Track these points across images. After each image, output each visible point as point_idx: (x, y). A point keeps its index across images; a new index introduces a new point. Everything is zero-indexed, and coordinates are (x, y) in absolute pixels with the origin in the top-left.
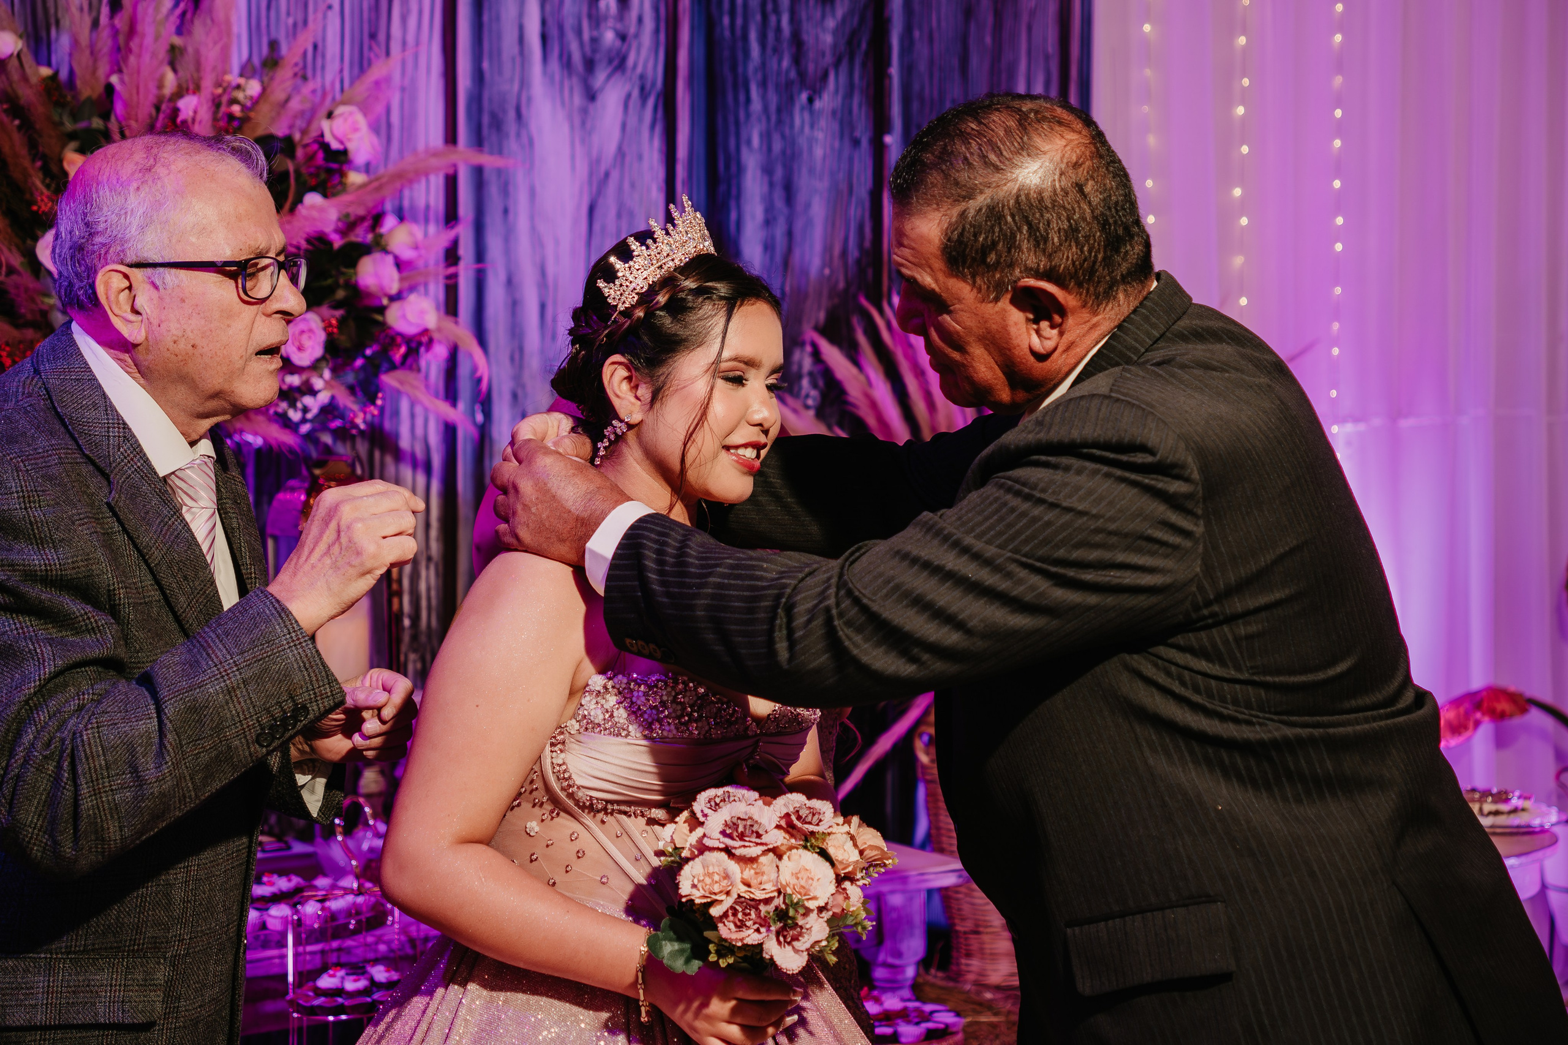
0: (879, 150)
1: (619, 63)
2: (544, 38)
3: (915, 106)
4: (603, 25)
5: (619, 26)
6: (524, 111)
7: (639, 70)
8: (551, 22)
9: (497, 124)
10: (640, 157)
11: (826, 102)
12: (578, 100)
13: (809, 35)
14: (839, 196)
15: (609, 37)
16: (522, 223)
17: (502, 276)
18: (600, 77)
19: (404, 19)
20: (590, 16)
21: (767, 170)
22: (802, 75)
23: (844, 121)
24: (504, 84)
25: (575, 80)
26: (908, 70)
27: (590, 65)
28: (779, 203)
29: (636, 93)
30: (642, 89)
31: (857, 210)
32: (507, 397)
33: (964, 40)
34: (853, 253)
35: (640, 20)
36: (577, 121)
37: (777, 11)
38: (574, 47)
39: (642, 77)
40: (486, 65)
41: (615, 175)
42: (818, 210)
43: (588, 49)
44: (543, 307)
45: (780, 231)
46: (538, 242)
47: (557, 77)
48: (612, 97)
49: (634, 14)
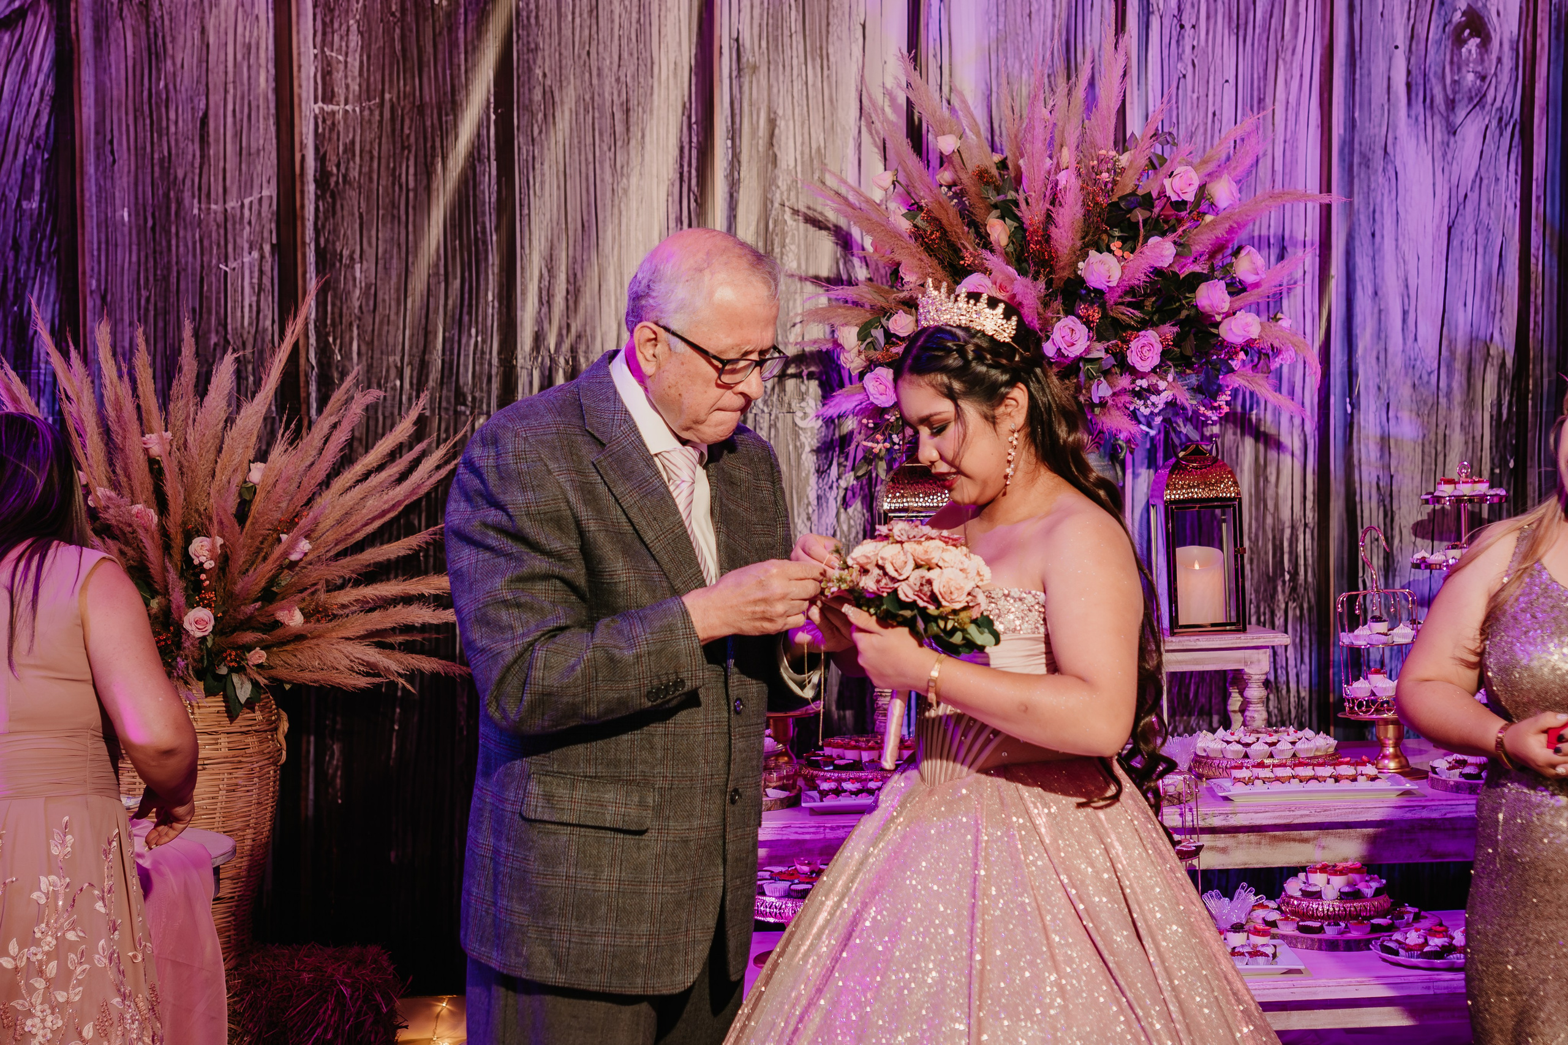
1: (1478, 100)
2: (1409, 86)
4: (1464, 70)
5: (1479, 69)
6: (1390, 149)
7: (1498, 104)
8: (1414, 72)
9: (1366, 162)
10: (1497, 180)
12: (1438, 136)
15: (1470, 77)
16: (1388, 245)
17: (1370, 290)
18: (1461, 113)
19: (1287, 83)
20: (1452, 62)
24: (1372, 129)
25: (1437, 119)
27: (1451, 104)
29: (1494, 123)
30: (1500, 120)
32: (1373, 390)
35: (1499, 60)
36: (1438, 155)
38: (1438, 91)
39: (1500, 109)
40: (1357, 115)
41: (1473, 197)
43: (1449, 91)
44: (1405, 313)
46: (1401, 259)
47: (1421, 118)
48: (1471, 130)
49: (1494, 57)
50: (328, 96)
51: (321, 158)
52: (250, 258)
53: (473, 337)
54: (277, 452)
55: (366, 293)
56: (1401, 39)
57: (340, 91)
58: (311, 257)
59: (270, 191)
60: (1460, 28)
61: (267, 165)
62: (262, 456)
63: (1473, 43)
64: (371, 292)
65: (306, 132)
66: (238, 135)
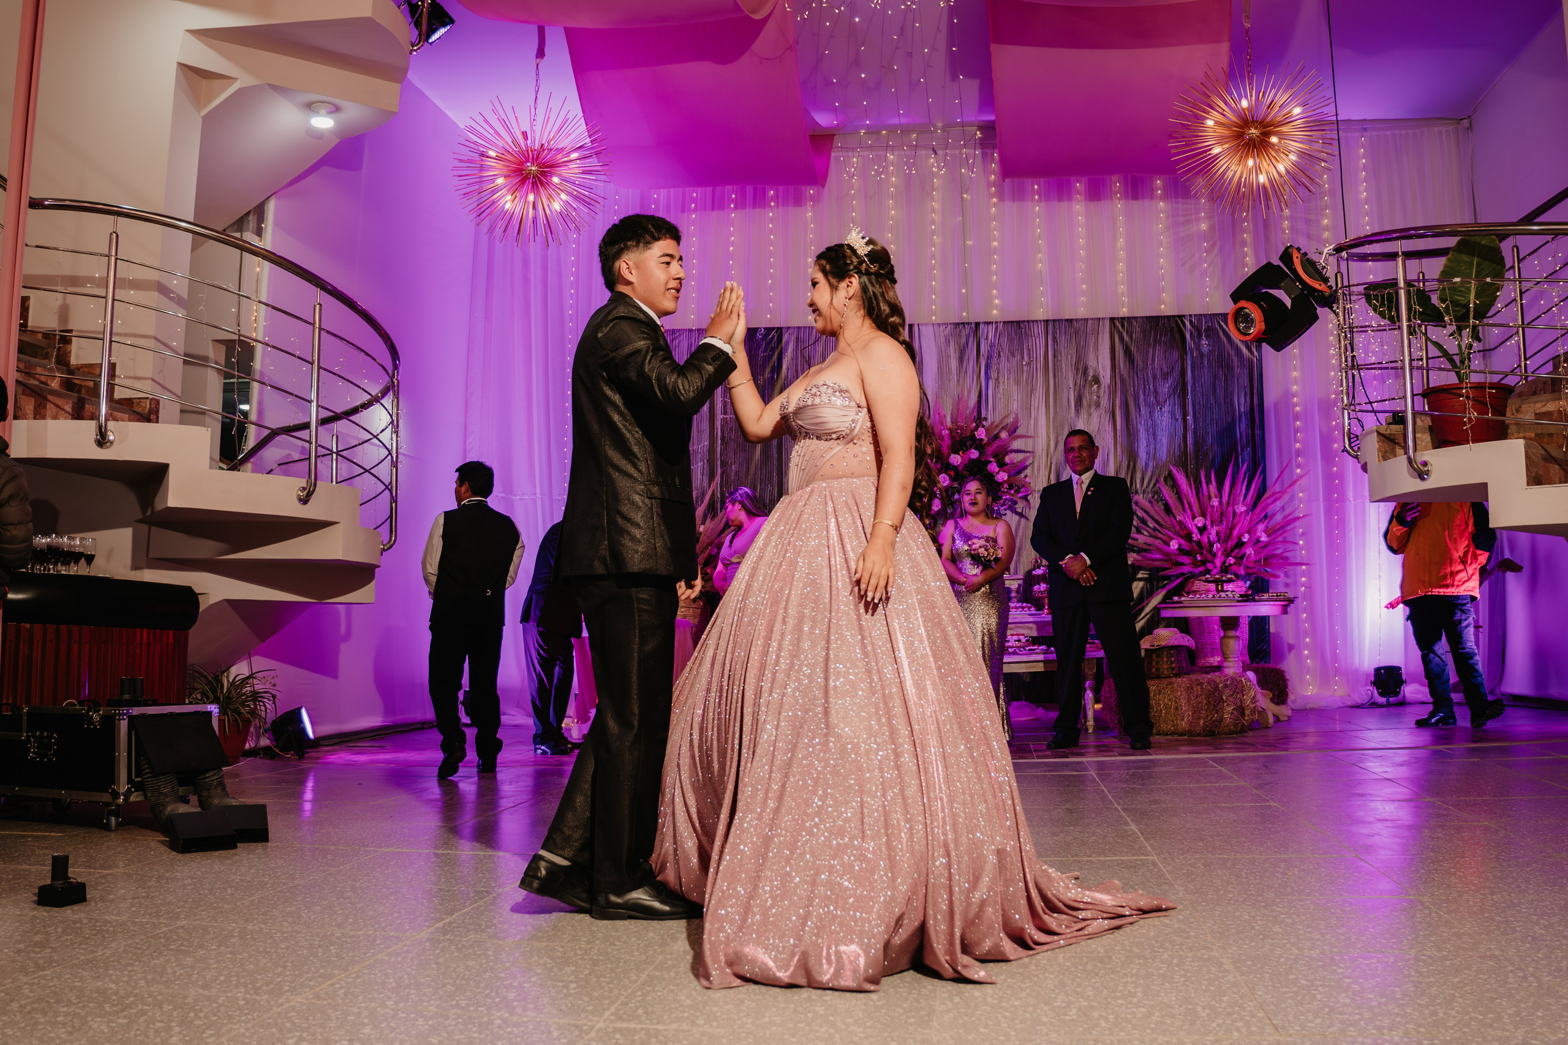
0: (1185, 420)
1: (1098, 405)
3: (1197, 407)
4: (1092, 395)
5: (1098, 394)
6: (1069, 420)
7: (1104, 405)
8: (1076, 396)
9: (1061, 425)
10: (1105, 430)
11: (1166, 409)
12: (1085, 416)
13: (1159, 390)
14: (1171, 438)
15: (1095, 397)
18: (1093, 409)
20: (1088, 392)
21: (1147, 430)
22: (1158, 402)
23: (1172, 413)
24: (1063, 414)
25: (1084, 410)
26: (1194, 397)
27: (1089, 406)
28: (1151, 440)
30: (1105, 411)
31: (1178, 439)
33: (1214, 385)
34: (1177, 452)
35: (1104, 392)
37: (1148, 384)
38: (1085, 402)
39: (1105, 407)
42: (1165, 441)
43: (1088, 402)
45: (1152, 448)
48: (1095, 415)
49: (1103, 390)
50: (725, 413)
51: (722, 432)
52: (700, 464)
53: (769, 488)
54: (708, 520)
55: (735, 475)
56: (1071, 385)
57: (729, 411)
58: (719, 463)
59: (707, 443)
60: (1092, 381)
61: (706, 435)
62: (703, 523)
63: (1095, 386)
64: (737, 474)
65: (718, 424)
66: (698, 426)
